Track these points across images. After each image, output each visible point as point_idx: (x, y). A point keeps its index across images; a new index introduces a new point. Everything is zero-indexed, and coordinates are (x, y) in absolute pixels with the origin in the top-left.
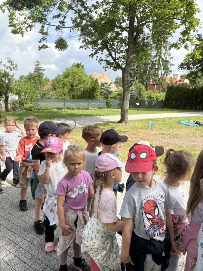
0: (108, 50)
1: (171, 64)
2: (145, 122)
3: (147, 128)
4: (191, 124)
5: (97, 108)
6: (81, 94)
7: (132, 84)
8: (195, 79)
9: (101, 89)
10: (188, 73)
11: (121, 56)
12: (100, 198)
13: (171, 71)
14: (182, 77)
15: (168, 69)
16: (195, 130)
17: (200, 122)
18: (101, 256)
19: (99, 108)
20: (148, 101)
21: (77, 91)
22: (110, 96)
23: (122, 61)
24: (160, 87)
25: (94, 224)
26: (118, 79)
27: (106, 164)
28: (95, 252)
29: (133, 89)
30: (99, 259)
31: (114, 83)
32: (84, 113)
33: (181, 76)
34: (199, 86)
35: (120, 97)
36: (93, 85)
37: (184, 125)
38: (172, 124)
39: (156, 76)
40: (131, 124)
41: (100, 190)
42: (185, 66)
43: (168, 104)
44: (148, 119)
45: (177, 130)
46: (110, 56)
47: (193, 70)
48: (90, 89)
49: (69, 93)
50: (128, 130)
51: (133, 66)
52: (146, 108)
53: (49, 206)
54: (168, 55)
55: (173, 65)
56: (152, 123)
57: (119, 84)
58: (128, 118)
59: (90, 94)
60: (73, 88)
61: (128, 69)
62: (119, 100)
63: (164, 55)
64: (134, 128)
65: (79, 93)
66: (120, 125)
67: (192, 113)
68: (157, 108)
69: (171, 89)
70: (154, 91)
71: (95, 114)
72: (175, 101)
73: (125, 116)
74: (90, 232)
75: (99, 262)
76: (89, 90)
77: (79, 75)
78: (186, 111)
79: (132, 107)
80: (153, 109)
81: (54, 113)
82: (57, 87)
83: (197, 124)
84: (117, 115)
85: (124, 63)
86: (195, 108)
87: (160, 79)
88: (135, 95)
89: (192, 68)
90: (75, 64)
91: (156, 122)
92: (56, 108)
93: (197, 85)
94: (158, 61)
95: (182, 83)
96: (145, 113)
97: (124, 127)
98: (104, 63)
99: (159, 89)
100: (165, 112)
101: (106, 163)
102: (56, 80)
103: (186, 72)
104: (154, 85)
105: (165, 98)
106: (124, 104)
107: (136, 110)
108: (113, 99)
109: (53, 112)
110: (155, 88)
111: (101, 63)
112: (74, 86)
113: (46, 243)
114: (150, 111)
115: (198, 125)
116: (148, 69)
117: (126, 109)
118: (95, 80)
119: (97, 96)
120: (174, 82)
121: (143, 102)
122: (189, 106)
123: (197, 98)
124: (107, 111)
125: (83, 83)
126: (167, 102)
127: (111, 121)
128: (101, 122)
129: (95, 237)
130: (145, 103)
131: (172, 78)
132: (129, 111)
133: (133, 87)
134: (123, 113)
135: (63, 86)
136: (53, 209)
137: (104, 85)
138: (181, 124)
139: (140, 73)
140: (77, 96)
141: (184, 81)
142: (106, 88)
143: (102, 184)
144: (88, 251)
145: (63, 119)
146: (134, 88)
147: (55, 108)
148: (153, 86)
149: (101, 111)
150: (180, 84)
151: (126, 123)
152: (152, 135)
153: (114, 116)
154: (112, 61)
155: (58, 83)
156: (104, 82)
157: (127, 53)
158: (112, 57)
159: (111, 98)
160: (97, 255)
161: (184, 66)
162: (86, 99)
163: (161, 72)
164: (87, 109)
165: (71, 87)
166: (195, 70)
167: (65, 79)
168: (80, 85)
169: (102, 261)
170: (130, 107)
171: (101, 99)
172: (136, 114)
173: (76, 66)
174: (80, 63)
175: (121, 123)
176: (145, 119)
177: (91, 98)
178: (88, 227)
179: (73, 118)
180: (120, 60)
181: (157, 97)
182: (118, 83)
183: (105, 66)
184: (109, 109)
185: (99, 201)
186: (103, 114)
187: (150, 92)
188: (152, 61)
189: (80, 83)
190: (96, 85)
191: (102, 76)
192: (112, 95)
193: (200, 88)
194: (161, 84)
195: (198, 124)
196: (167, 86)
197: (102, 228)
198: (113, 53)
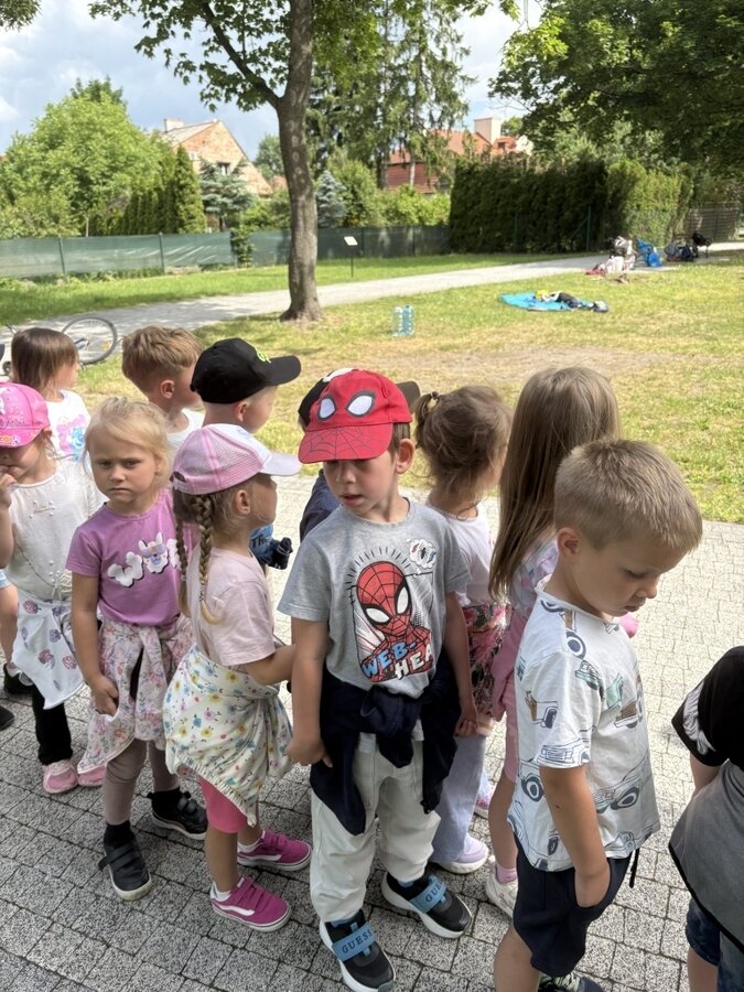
0: (210, 19)
1: (463, 78)
2: (382, 311)
3: (390, 332)
4: (543, 304)
5: (197, 268)
6: (126, 212)
7: (324, 164)
8: (551, 134)
9: (206, 190)
10: (527, 113)
11: (264, 47)
12: (204, 583)
13: (466, 108)
14: (507, 131)
15: (452, 97)
16: (556, 325)
17: (572, 294)
18: (237, 768)
19: (206, 267)
20: (387, 228)
21: (108, 204)
22: (242, 217)
23: (270, 69)
24: (430, 172)
25: (197, 673)
26: (270, 147)
27: (218, 466)
28: (214, 759)
29: (328, 184)
30: (231, 780)
31: (256, 164)
32: (145, 291)
33: (505, 127)
34: (567, 161)
35: (282, 218)
36: (172, 175)
37: (517, 311)
38: (475, 309)
39: (411, 128)
40: (330, 320)
41: (203, 557)
42: (515, 85)
43: (463, 237)
44: (392, 297)
45: (493, 329)
46: (222, 48)
47: (542, 101)
48: (158, 189)
49: (73, 212)
50: (322, 345)
51: (323, 91)
52: (384, 257)
53: (33, 641)
54: (453, 40)
55: (472, 80)
56: (407, 313)
57: (274, 167)
58: (320, 299)
59: (163, 210)
60: (88, 189)
61: (300, 100)
62: (279, 231)
63: (438, 40)
64: (343, 335)
65: (117, 209)
66: (290, 327)
67: (546, 263)
68: (424, 253)
69: (468, 179)
70: (407, 189)
71: (192, 292)
72: (486, 223)
73: (308, 292)
74: (189, 699)
75: (234, 786)
76: (155, 195)
77: (107, 132)
78: (525, 258)
79: (330, 253)
80: (408, 259)
81: (24, 297)
82: (21, 189)
83: (562, 304)
84: (277, 289)
85: (281, 75)
86: (555, 245)
87: (426, 140)
88: (340, 208)
89: (539, 93)
90: (85, 86)
91: (420, 307)
92: (29, 279)
93: (558, 160)
94: (414, 66)
95: (508, 151)
96: (381, 277)
97: (306, 332)
98: (201, 78)
99: (429, 182)
100: (452, 266)
101: (216, 462)
102: (12, 161)
103: (518, 108)
104: (405, 165)
105: (451, 214)
106: (299, 244)
107: (346, 265)
108: (254, 227)
109: (16, 295)
110: (413, 175)
111: (186, 80)
112: (91, 182)
113: (43, 767)
114: (397, 265)
115: (565, 306)
116: (381, 100)
117: (307, 262)
118: (175, 151)
119: (193, 217)
120: (480, 151)
121: (368, 234)
122: (533, 240)
123: (560, 206)
124: (239, 278)
125: (129, 169)
126: (457, 227)
127: (256, 313)
128: (217, 322)
129: (209, 715)
130: (377, 236)
131: (470, 135)
132: (320, 271)
133: (330, 177)
134: (297, 280)
135: (46, 182)
136: (48, 651)
137: (213, 171)
138: (508, 309)
139: (350, 119)
140: (110, 222)
141: (513, 146)
142: (225, 183)
143: (207, 537)
144: (191, 762)
145: (62, 320)
146: (333, 180)
147: (22, 279)
148: (401, 170)
149: (215, 278)
150: (499, 158)
151: (313, 319)
152: (407, 355)
153: (267, 293)
154: (232, 69)
155: (20, 170)
156: (212, 160)
157: (289, 34)
158: (230, 50)
159: (248, 223)
160: (222, 766)
161: (511, 84)
162: (149, 232)
163: (428, 111)
164: (158, 272)
165: (80, 186)
166: (551, 101)
167: (50, 151)
168: (117, 175)
169: (244, 783)
170: (322, 255)
171: (210, 230)
172: (347, 281)
173: (88, 96)
174: (102, 82)
175: (295, 317)
176: (382, 299)
177: (168, 229)
178: (178, 685)
179: (101, 313)
180: (263, 64)
181: (419, 211)
182: (270, 164)
183: (207, 92)
184: (244, 269)
185: (203, 596)
186: (223, 291)
187: (392, 193)
188: (391, 68)
189: (114, 169)
190: (180, 172)
191: (201, 136)
192: (249, 211)
193: (571, 171)
194: (434, 161)
195: (565, 301)
196: (454, 167)
197: (229, 681)
198: (232, 34)
